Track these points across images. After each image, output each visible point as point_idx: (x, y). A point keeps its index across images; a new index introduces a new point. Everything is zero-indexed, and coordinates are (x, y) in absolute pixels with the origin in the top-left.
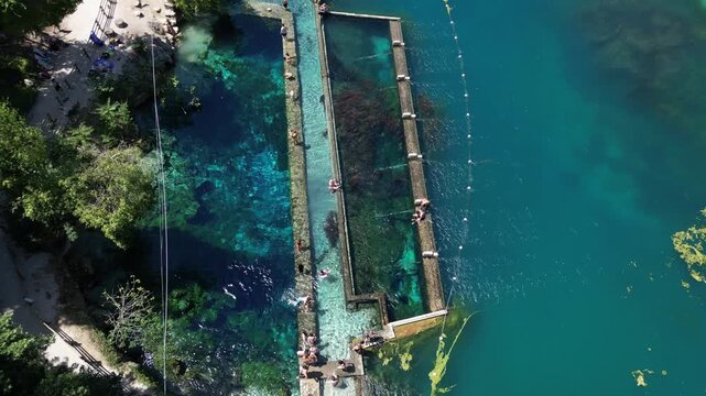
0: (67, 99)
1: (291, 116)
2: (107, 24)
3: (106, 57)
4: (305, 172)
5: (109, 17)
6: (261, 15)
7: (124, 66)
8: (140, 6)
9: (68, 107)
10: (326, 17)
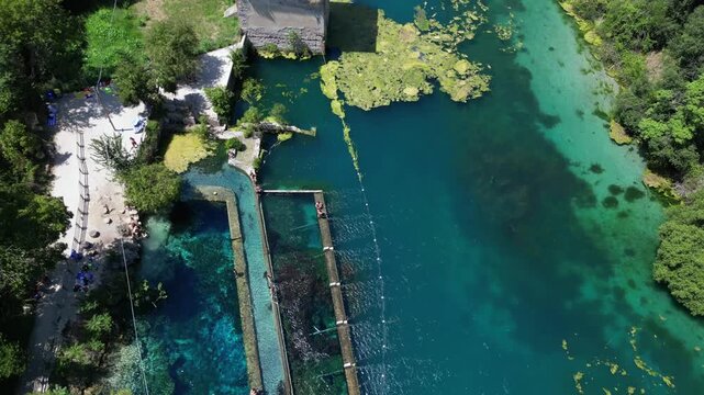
0: (60, 318)
1: (241, 295)
2: (83, 236)
3: (86, 269)
4: (257, 348)
5: (84, 229)
6: (209, 199)
7: (102, 275)
8: (108, 212)
9: (61, 326)
10: (262, 196)
